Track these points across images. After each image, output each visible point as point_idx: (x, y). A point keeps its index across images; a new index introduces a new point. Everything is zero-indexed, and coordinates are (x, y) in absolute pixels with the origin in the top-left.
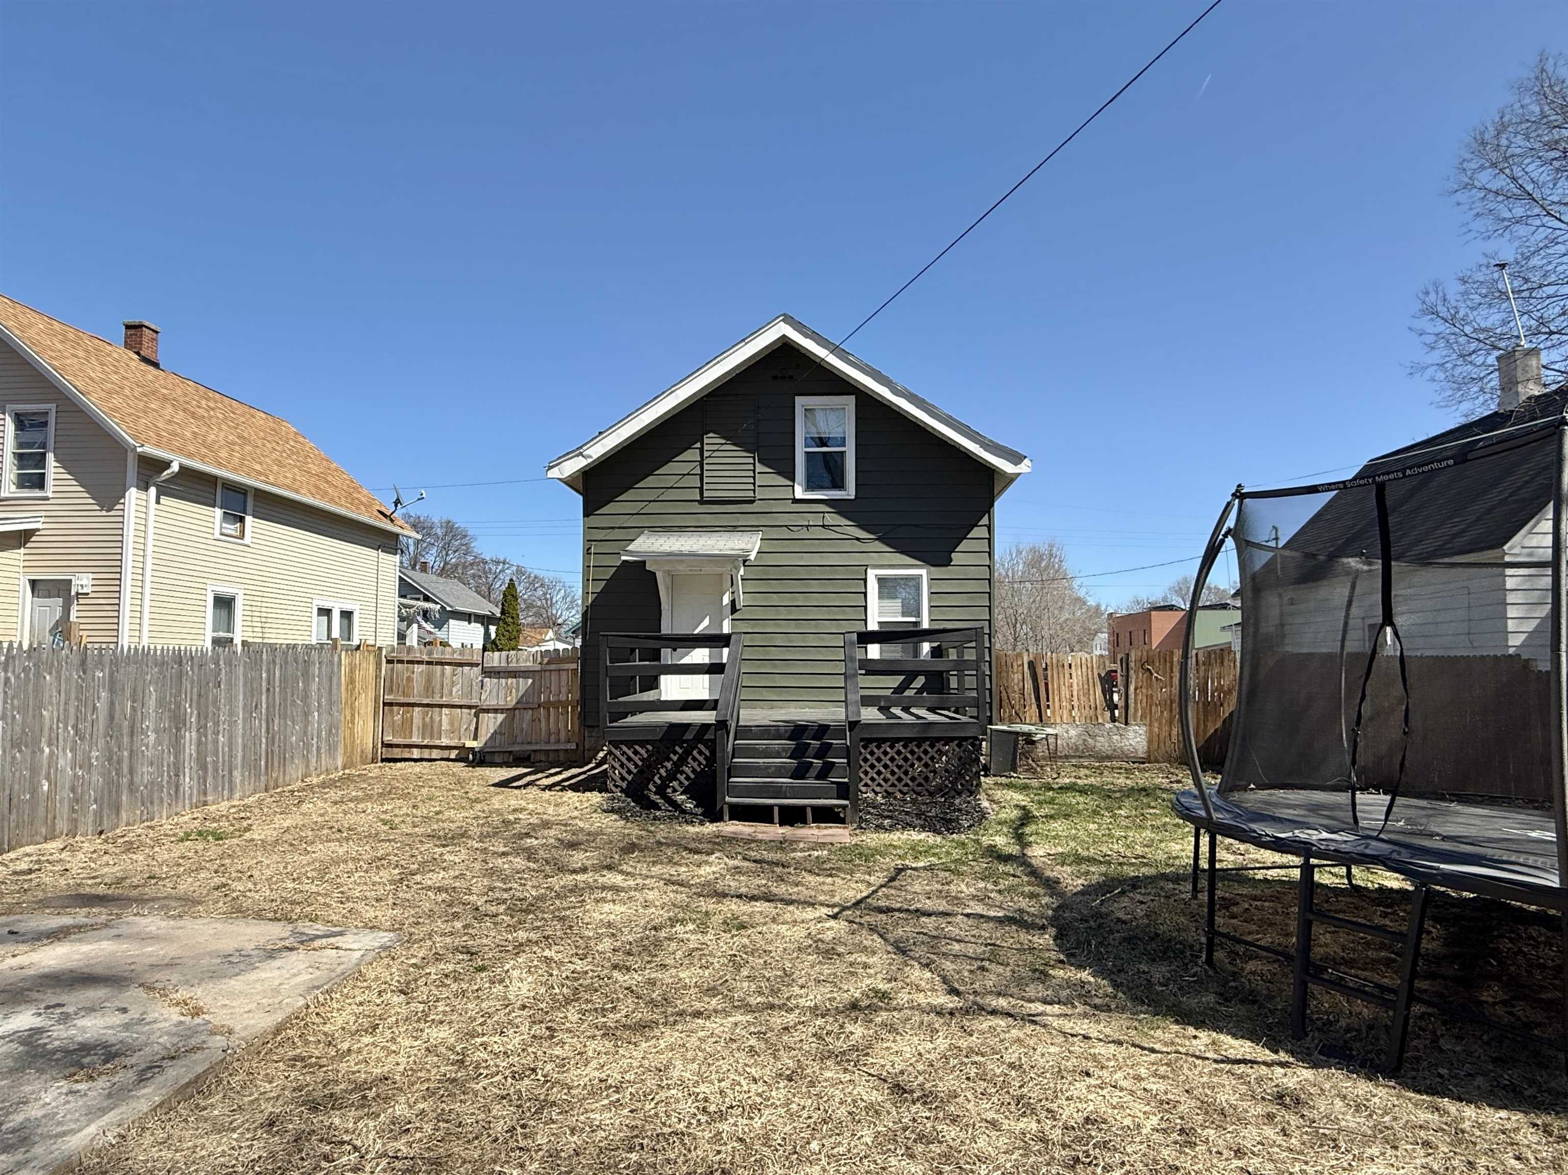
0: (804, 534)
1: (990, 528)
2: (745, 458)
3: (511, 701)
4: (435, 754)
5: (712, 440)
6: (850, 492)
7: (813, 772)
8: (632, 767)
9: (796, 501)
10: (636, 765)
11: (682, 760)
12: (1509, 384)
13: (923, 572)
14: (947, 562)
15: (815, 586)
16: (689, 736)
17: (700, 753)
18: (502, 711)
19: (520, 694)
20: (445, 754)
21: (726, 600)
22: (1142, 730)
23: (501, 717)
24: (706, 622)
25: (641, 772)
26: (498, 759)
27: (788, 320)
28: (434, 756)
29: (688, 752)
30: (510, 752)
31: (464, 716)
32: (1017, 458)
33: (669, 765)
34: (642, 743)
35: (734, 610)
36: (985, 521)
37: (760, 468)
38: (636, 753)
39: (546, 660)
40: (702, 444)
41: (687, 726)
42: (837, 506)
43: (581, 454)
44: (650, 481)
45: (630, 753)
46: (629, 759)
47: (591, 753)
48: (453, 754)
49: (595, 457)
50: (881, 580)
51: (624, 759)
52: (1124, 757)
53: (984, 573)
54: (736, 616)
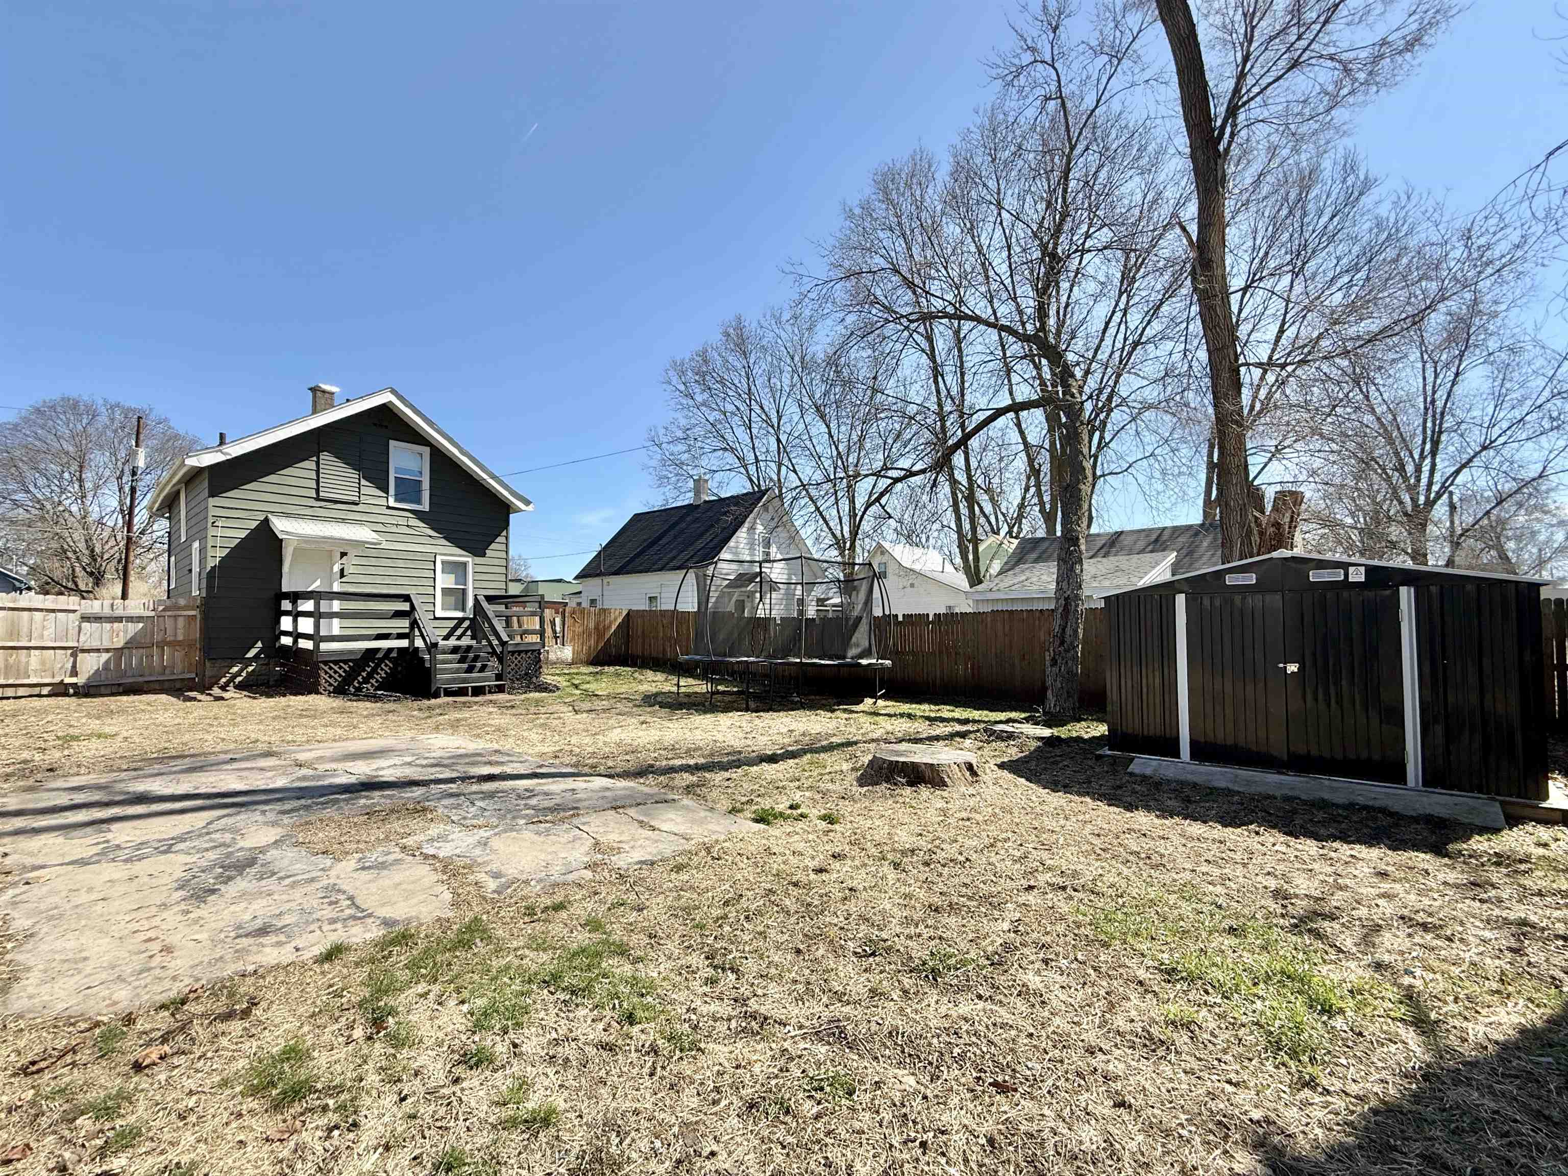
0: (394, 529)
1: (507, 538)
2: (353, 474)
3: (119, 643)
4: (21, 692)
5: (325, 457)
6: (425, 506)
7: (477, 669)
8: (336, 676)
9: (388, 507)
10: (340, 676)
11: (374, 671)
12: (697, 492)
13: (470, 560)
14: (483, 555)
15: (400, 563)
16: (380, 655)
17: (386, 665)
18: (107, 650)
19: (129, 637)
20: (36, 691)
21: (336, 568)
22: (570, 648)
23: (105, 656)
24: (318, 583)
25: (344, 679)
26: (103, 690)
27: (394, 392)
28: (19, 694)
29: (378, 665)
30: (119, 685)
31: (58, 657)
32: (527, 503)
33: (364, 674)
34: (345, 662)
35: (342, 575)
36: (504, 533)
37: (363, 482)
38: (340, 668)
39: (161, 608)
40: (318, 458)
41: (378, 650)
42: (419, 515)
43: (221, 451)
44: (272, 478)
45: (336, 668)
46: (336, 672)
47: (214, 680)
48: (45, 691)
49: (234, 455)
50: (443, 562)
51: (331, 672)
52: (562, 662)
53: (504, 563)
54: (343, 580)
